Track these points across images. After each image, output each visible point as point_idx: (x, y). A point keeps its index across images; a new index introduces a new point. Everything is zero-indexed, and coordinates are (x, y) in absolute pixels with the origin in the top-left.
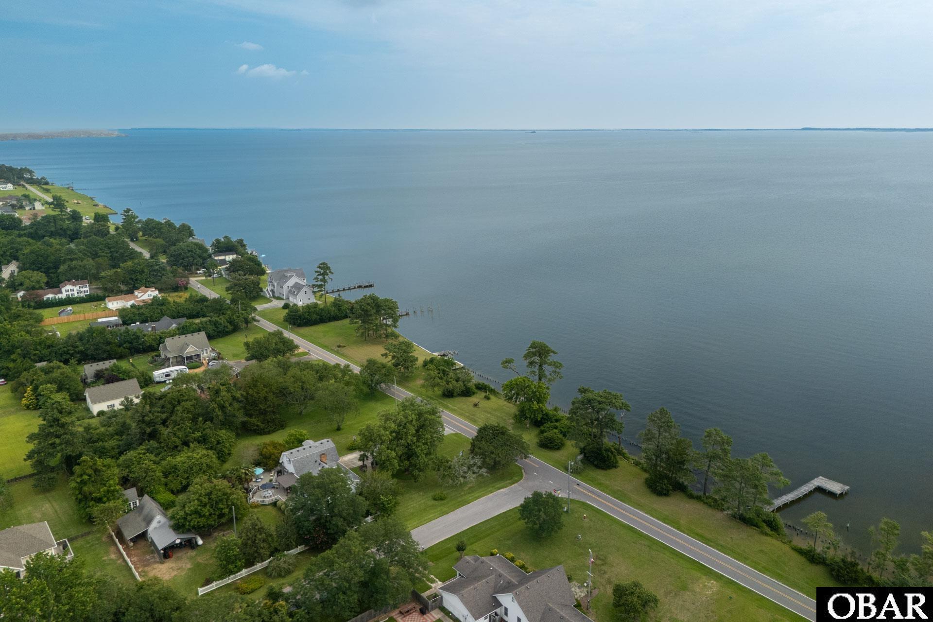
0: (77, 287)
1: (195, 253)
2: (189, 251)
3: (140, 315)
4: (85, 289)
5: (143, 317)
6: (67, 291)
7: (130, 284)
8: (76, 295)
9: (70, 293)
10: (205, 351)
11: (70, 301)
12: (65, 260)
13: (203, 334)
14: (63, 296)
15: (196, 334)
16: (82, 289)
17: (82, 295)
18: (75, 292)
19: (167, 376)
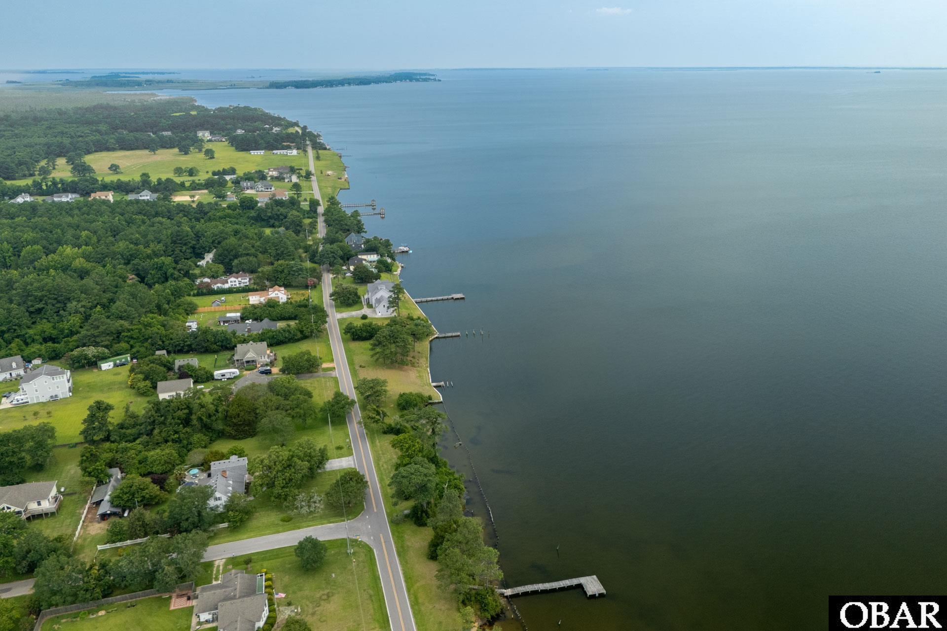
0: (240, 279)
1: (336, 254)
2: (332, 252)
3: (254, 314)
4: (245, 281)
5: (255, 316)
6: (231, 282)
7: (272, 281)
8: (238, 285)
9: (233, 283)
10: (263, 357)
11: (230, 291)
12: (242, 254)
13: (265, 343)
14: (226, 286)
15: (259, 343)
16: (243, 281)
17: (242, 285)
18: (237, 283)
19: (223, 376)
